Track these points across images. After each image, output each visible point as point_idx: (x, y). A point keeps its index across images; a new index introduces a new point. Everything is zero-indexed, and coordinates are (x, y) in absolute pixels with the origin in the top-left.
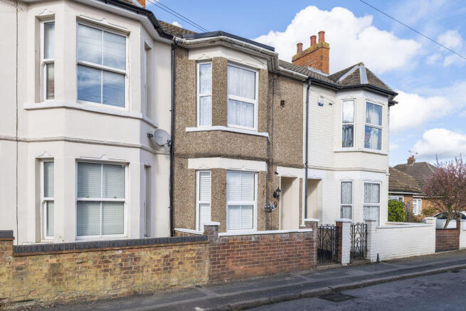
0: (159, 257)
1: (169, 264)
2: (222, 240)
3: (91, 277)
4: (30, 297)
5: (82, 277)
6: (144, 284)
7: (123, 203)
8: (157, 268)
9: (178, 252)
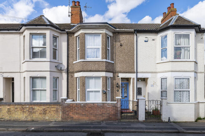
0: (41, 109)
1: (45, 112)
2: (67, 104)
3: (19, 113)
4: (3, 117)
5: (16, 113)
6: (36, 118)
7: (46, 90)
8: (40, 113)
9: (49, 108)
